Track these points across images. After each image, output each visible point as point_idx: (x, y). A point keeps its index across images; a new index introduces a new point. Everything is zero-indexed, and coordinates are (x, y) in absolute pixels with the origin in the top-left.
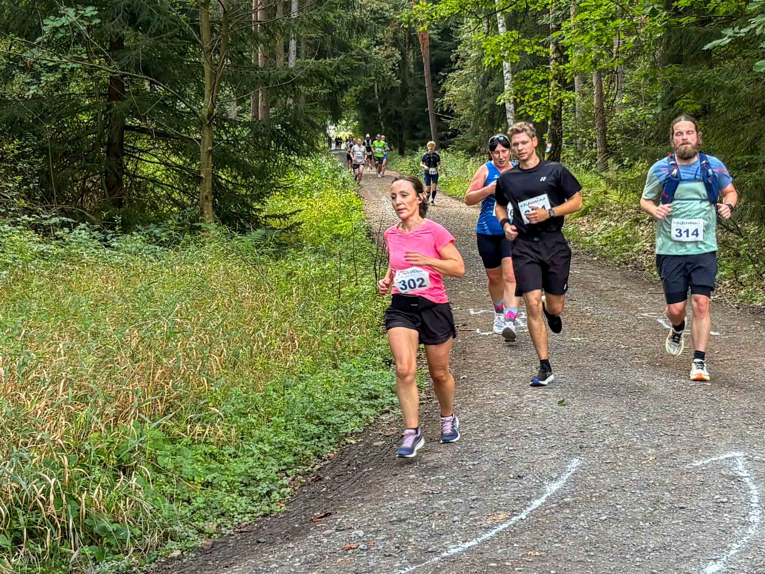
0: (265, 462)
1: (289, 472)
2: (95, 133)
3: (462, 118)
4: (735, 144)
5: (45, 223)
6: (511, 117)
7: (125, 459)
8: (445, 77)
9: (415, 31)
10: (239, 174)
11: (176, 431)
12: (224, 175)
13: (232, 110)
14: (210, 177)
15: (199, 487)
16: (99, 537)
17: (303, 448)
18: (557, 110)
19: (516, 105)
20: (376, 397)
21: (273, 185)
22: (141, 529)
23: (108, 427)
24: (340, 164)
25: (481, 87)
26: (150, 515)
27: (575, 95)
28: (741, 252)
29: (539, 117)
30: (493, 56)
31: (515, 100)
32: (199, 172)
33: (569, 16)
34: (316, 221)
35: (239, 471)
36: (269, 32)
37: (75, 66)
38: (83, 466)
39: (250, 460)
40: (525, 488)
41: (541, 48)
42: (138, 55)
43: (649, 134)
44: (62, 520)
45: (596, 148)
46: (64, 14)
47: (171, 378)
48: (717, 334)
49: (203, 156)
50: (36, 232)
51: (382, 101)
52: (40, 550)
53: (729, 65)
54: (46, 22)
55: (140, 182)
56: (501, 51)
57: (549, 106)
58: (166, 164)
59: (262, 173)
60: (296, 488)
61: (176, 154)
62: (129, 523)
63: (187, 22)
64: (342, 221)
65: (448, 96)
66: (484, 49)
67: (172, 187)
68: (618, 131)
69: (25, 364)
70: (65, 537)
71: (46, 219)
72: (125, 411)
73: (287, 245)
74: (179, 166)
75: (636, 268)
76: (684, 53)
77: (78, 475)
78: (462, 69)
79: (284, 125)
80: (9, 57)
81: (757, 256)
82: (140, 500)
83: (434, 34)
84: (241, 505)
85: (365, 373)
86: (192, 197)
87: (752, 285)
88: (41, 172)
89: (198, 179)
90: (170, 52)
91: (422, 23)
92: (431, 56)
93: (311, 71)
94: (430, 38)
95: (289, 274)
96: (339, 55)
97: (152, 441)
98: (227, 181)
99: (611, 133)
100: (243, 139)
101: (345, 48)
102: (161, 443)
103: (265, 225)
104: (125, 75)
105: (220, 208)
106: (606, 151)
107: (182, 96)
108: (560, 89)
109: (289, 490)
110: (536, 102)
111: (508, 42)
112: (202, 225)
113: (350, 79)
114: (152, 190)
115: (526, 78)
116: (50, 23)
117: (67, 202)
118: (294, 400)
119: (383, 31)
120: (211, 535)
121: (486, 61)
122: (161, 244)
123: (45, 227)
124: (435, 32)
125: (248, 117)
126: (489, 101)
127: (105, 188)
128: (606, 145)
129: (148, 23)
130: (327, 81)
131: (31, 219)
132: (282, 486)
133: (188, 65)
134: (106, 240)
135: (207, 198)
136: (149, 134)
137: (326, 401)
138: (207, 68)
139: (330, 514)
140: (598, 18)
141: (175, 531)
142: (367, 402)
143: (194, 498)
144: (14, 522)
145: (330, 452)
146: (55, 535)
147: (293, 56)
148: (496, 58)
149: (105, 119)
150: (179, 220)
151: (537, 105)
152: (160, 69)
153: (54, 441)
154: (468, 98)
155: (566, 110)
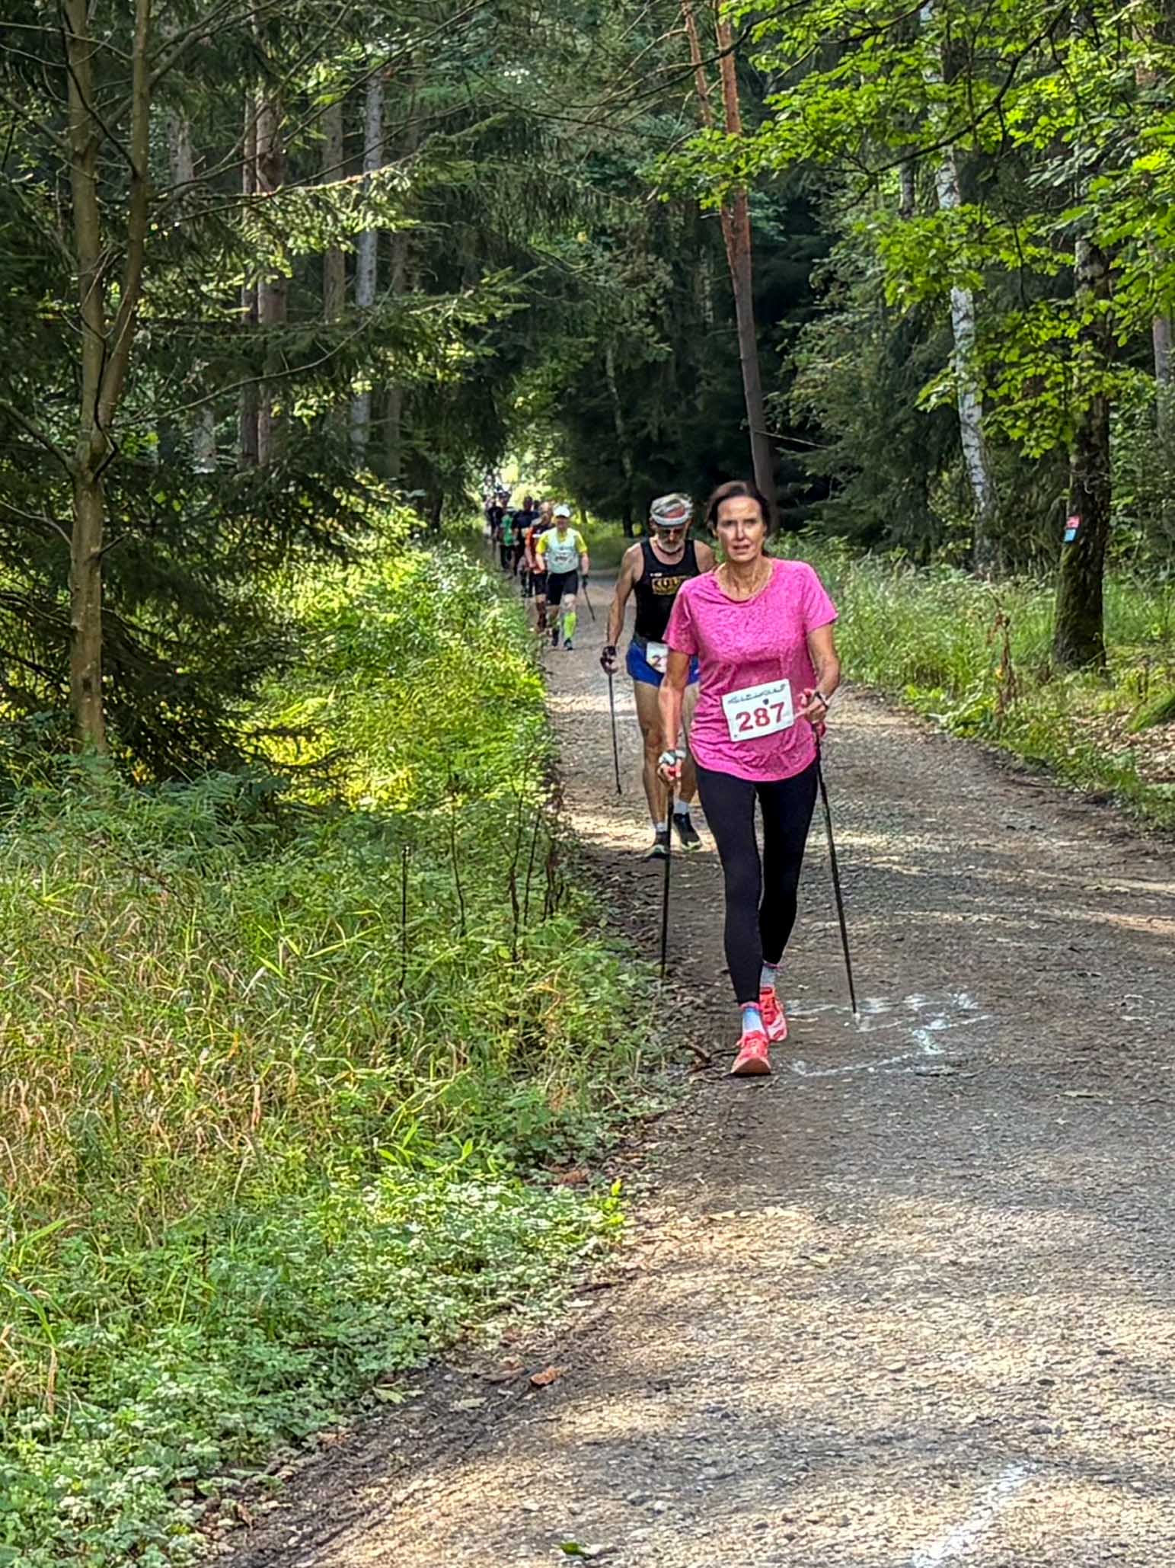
3: (841, 444)
6: (975, 442)
8: (793, 335)
18: (1096, 422)
25: (890, 362)
29: (1038, 445)
41: (1044, 251)
57: (1066, 414)
65: (802, 386)
78: (841, 310)
86: (56, 680)
98: (153, 636)
103: (254, 758)
110: (1031, 402)
119: (620, 212)
121: (894, 292)
151: (1034, 410)
155: (1130, 421)
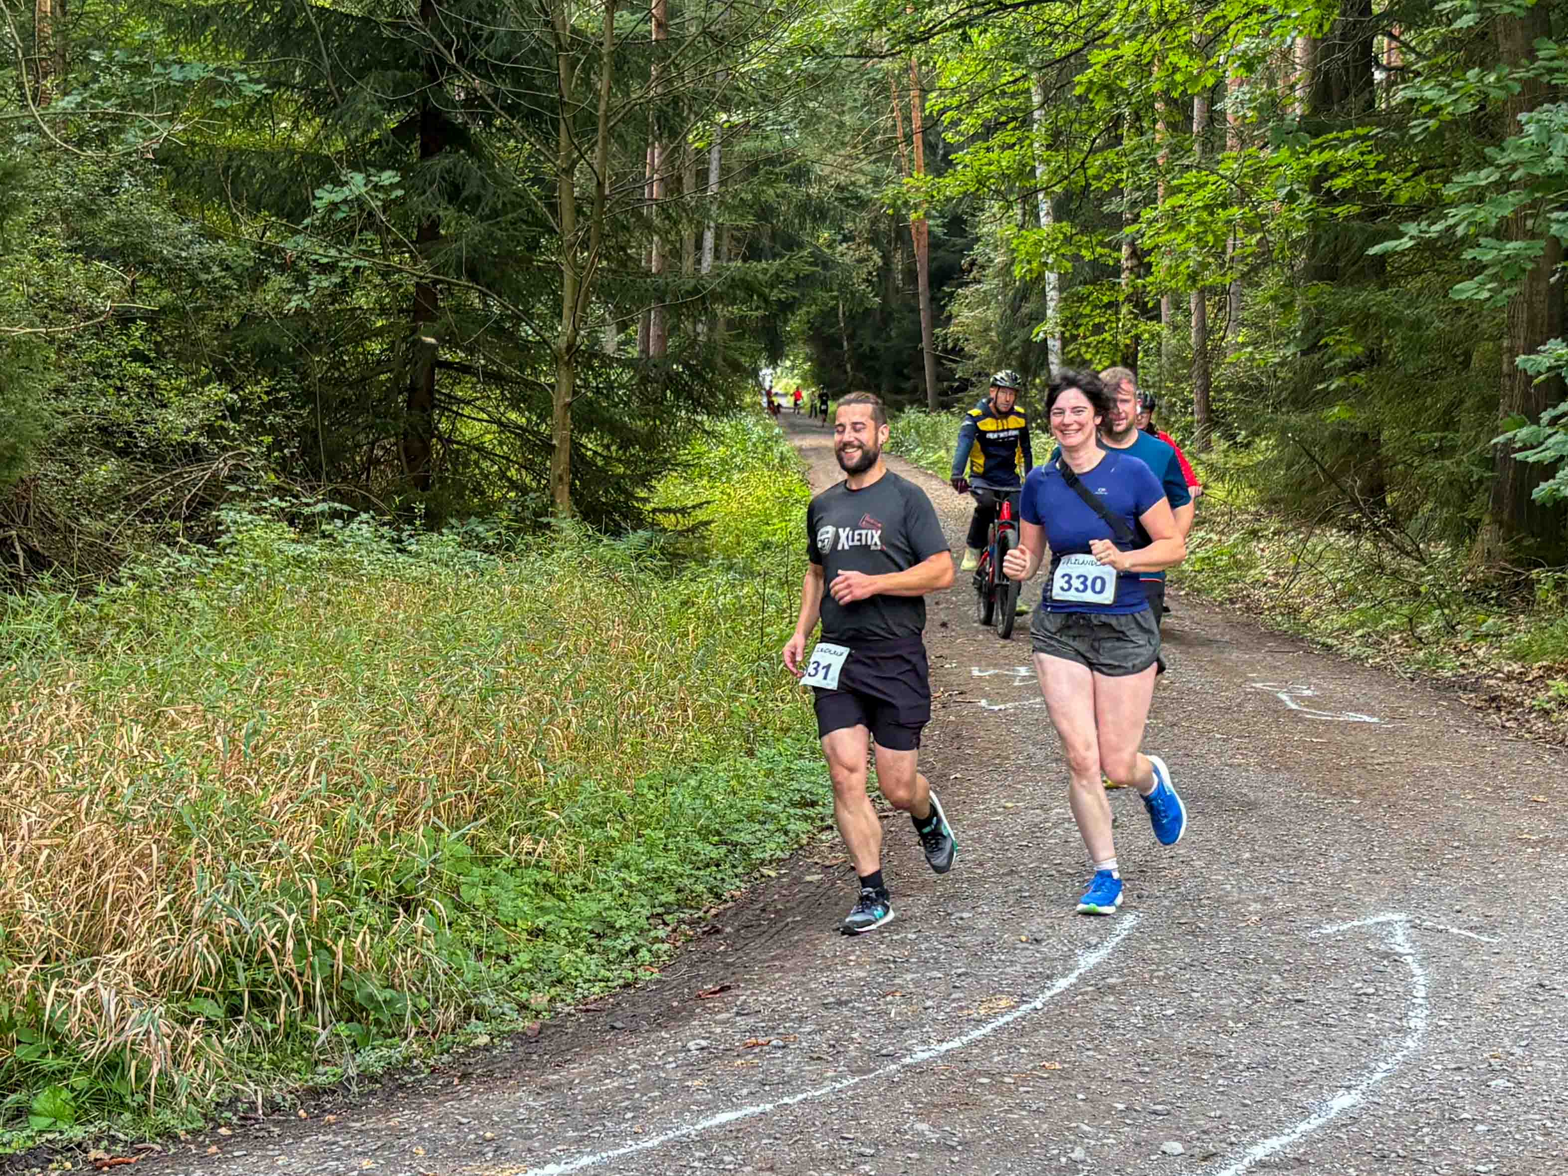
0: (630, 900)
1: (668, 918)
2: (391, 371)
3: (976, 360)
4: (1418, 413)
5: (306, 511)
6: (1056, 361)
7: (408, 887)
8: (951, 295)
9: (906, 220)
10: (613, 442)
11: (492, 846)
12: (590, 444)
13: (610, 340)
14: (567, 446)
15: (524, 936)
16: (363, 1009)
17: (692, 880)
18: (1131, 350)
19: (1065, 342)
20: (813, 804)
21: (666, 462)
22: (428, 1000)
23: (384, 835)
24: (777, 430)
25: (1009, 311)
26: (443, 978)
27: (1162, 328)
28: (1423, 589)
29: (1100, 362)
30: (1029, 262)
31: (1063, 333)
32: (551, 437)
33: (1154, 201)
34: (735, 520)
35: (588, 914)
36: (669, 217)
37: (361, 263)
38: (341, 896)
39: (607, 896)
40: (1045, 959)
41: (1106, 251)
42: (460, 249)
43: (1279, 395)
44: (305, 980)
45: (1192, 414)
46: (347, 183)
47: (487, 761)
48: (1375, 720)
49: (557, 411)
50: (291, 524)
51: (849, 331)
52: (269, 1026)
53: (1414, 284)
54: (318, 193)
55: (458, 451)
56: (1041, 255)
57: (1117, 345)
58: (500, 423)
59: (650, 442)
60: (678, 944)
61: (515, 407)
62: (410, 989)
63: (540, 199)
64: (776, 521)
65: (955, 325)
66: (1013, 250)
67: (507, 459)
68: (1229, 388)
69: (256, 732)
70: (309, 1006)
71: (308, 505)
72: (414, 811)
73: (685, 557)
74: (520, 427)
75: (1248, 609)
76: (1341, 264)
77: (334, 910)
78: (979, 282)
79: (686, 366)
80: (260, 249)
81: (1448, 596)
82: (428, 953)
83: (935, 225)
84: (588, 968)
85: (798, 764)
86: (538, 476)
87: (1437, 642)
88: (303, 429)
89: (548, 448)
90: (512, 245)
91: (916, 207)
92: (931, 260)
93: (733, 280)
94: (929, 232)
95: (684, 603)
96: (782, 257)
97: (452, 860)
98: (595, 452)
99: (1219, 391)
100: (622, 386)
101: (792, 244)
102: (468, 864)
103: (652, 525)
104: (441, 282)
105: (581, 495)
106: (1209, 420)
107: (529, 316)
108: (1136, 318)
109: (666, 946)
110: (1097, 338)
111: (1055, 240)
112: (553, 521)
113: (797, 295)
114: (476, 463)
115: (1081, 299)
116: (326, 196)
117: (345, 479)
118: (680, 805)
119: (854, 220)
120: (538, 1013)
121: (1018, 271)
122: (487, 549)
123: (306, 518)
124: (939, 221)
125: (634, 352)
126: (1021, 334)
127: (403, 458)
128: (1208, 409)
129: (478, 198)
130: (759, 296)
131: (284, 504)
132: (656, 940)
133: (539, 267)
134: (400, 541)
135: (561, 478)
136: (476, 375)
137: (731, 807)
138: (568, 274)
139: (729, 988)
140: (1200, 204)
141: (483, 1006)
142: (798, 811)
143: (515, 953)
144: (230, 980)
145: (735, 888)
146: (294, 1003)
147: (708, 259)
148: (1035, 265)
149: (408, 349)
150: (517, 513)
151: (1099, 343)
152: (496, 273)
153: (296, 856)
154: (987, 330)
155: (1146, 352)
